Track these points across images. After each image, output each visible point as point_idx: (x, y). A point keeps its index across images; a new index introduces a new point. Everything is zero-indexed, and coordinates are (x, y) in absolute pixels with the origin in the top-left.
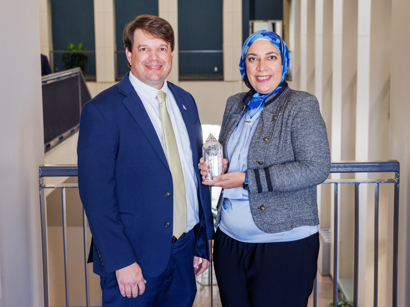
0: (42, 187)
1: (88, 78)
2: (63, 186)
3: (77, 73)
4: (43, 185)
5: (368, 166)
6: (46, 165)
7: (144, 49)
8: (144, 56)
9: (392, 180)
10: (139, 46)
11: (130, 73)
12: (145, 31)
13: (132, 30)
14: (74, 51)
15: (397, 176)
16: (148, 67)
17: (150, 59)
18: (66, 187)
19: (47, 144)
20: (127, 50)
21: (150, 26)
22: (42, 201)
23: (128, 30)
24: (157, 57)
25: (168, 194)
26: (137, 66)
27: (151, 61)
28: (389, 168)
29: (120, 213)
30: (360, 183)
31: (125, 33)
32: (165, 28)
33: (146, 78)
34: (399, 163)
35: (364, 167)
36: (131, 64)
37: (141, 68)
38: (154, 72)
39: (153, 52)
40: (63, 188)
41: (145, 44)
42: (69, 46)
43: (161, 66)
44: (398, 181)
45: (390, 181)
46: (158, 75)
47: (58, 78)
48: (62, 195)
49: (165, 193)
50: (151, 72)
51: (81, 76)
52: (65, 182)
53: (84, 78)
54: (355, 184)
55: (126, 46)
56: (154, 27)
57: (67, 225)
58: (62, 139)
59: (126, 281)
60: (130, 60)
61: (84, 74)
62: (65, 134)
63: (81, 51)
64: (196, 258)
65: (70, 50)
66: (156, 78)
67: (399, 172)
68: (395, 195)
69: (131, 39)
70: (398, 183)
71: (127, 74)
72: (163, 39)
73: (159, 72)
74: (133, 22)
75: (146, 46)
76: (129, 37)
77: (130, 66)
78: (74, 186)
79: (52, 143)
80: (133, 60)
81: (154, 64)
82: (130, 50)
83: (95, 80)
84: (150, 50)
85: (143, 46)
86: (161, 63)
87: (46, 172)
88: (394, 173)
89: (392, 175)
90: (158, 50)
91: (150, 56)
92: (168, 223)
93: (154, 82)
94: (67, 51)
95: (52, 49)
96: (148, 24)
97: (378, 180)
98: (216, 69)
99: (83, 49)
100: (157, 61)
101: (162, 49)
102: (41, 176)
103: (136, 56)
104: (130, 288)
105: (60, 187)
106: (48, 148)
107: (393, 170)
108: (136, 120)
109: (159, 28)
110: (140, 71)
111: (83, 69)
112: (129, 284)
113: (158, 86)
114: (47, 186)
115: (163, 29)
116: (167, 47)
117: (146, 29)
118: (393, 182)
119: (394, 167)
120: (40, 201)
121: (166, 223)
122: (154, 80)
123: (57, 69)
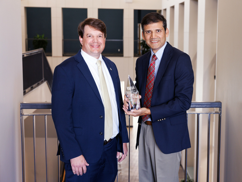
0: (22, 115)
1: (47, 54)
2: (34, 114)
3: (41, 51)
4: (23, 114)
5: (204, 104)
6: (24, 103)
7: (90, 36)
8: (90, 40)
9: (218, 112)
10: (87, 34)
11: (82, 50)
12: (90, 26)
13: (83, 26)
14: (39, 39)
15: (220, 110)
16: (92, 46)
17: (93, 42)
18: (35, 115)
19: (24, 91)
20: (80, 37)
21: (93, 24)
22: (22, 123)
23: (81, 26)
24: (97, 40)
25: (102, 117)
26: (86, 46)
27: (94, 43)
28: (216, 106)
29: (74, 127)
30: (200, 114)
31: (79, 28)
32: (102, 25)
33: (91, 52)
34: (221, 103)
35: (202, 105)
36: (82, 45)
37: (88, 46)
38: (95, 49)
39: (95, 38)
40: (34, 115)
41: (91, 33)
42: (37, 36)
43: (99, 46)
44: (221, 112)
45: (216, 113)
46: (98, 51)
47: (31, 54)
48: (33, 119)
49: (100, 116)
50: (93, 49)
51: (43, 53)
52: (34, 112)
53: (45, 54)
54: (197, 115)
55: (80, 35)
56: (95, 24)
57: (36, 137)
58: (32, 88)
59: (75, 165)
60: (82, 43)
61: (45, 52)
62: (34, 86)
63: (44, 39)
64: (118, 153)
65: (37, 38)
66: (97, 52)
67: (221, 108)
68: (219, 120)
69: (83, 31)
70: (221, 114)
71: (80, 50)
72: (100, 30)
73: (98, 49)
74: (84, 22)
75: (91, 34)
76: (82, 30)
77: (82, 46)
78: (40, 114)
79: (27, 90)
80: (84, 42)
81: (96, 44)
82: (82, 37)
83: (51, 55)
84: (93, 37)
85: (90, 34)
86: (99, 44)
87: (24, 106)
88: (218, 109)
89: (217, 110)
90: (97, 37)
91: (94, 40)
92: (102, 133)
93: (95, 54)
94: (36, 39)
95: (27, 38)
96: (92, 22)
97: (210, 112)
98: (119, 50)
99: (44, 38)
100: (97, 43)
101: (100, 36)
102: (21, 109)
103: (85, 40)
104: (78, 169)
105: (32, 115)
106: (25, 93)
107: (218, 107)
108: (84, 76)
109: (98, 25)
110: (87, 48)
111: (44, 49)
112: (77, 166)
113: (97, 57)
114: (25, 114)
115: (101, 25)
116: (103, 35)
117: (91, 25)
118: (218, 113)
119: (219, 105)
120: (21, 122)
121: (100, 133)
122: (95, 53)
123: (30, 49)
